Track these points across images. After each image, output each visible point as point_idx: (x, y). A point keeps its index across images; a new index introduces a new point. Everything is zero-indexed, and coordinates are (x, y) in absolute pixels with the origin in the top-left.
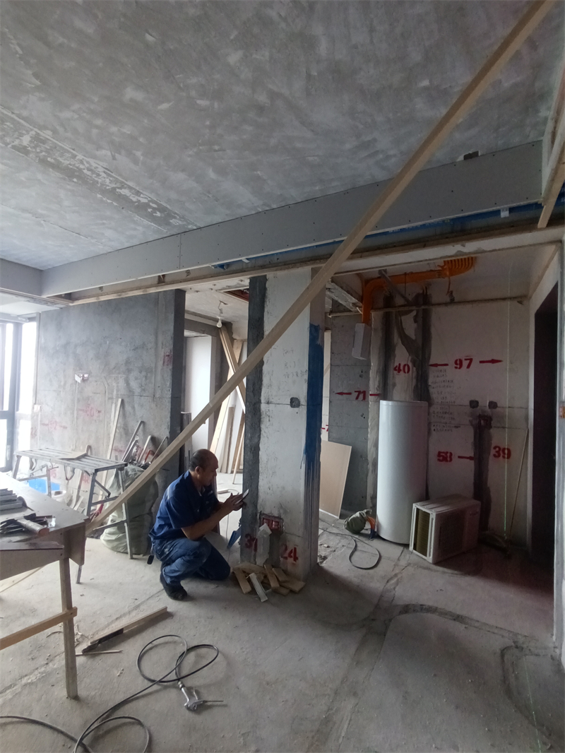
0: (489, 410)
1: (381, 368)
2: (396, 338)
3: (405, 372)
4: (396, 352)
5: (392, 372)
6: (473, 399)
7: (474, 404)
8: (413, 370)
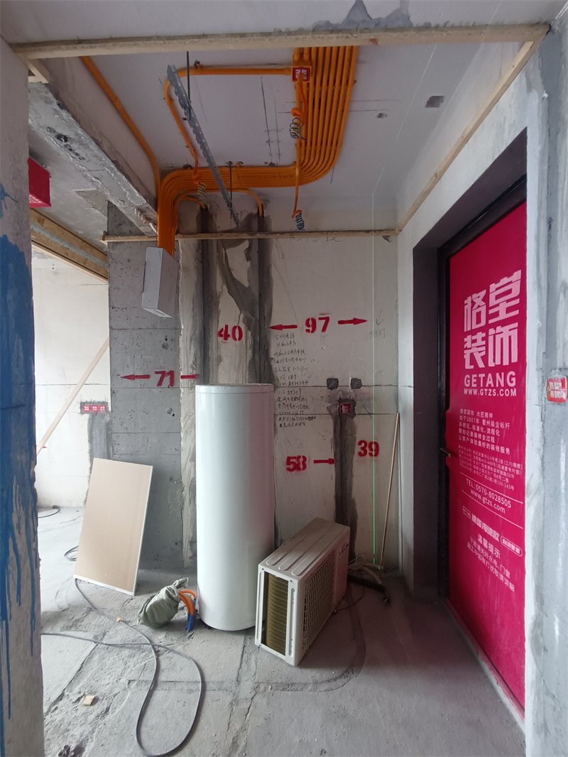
0: (352, 391)
1: (197, 332)
2: (219, 284)
3: (235, 339)
4: (221, 307)
5: (215, 340)
6: (330, 376)
7: (332, 383)
8: (247, 334)
